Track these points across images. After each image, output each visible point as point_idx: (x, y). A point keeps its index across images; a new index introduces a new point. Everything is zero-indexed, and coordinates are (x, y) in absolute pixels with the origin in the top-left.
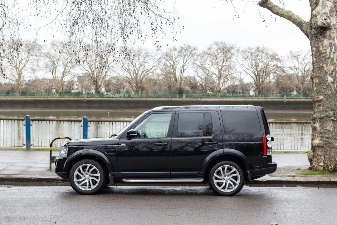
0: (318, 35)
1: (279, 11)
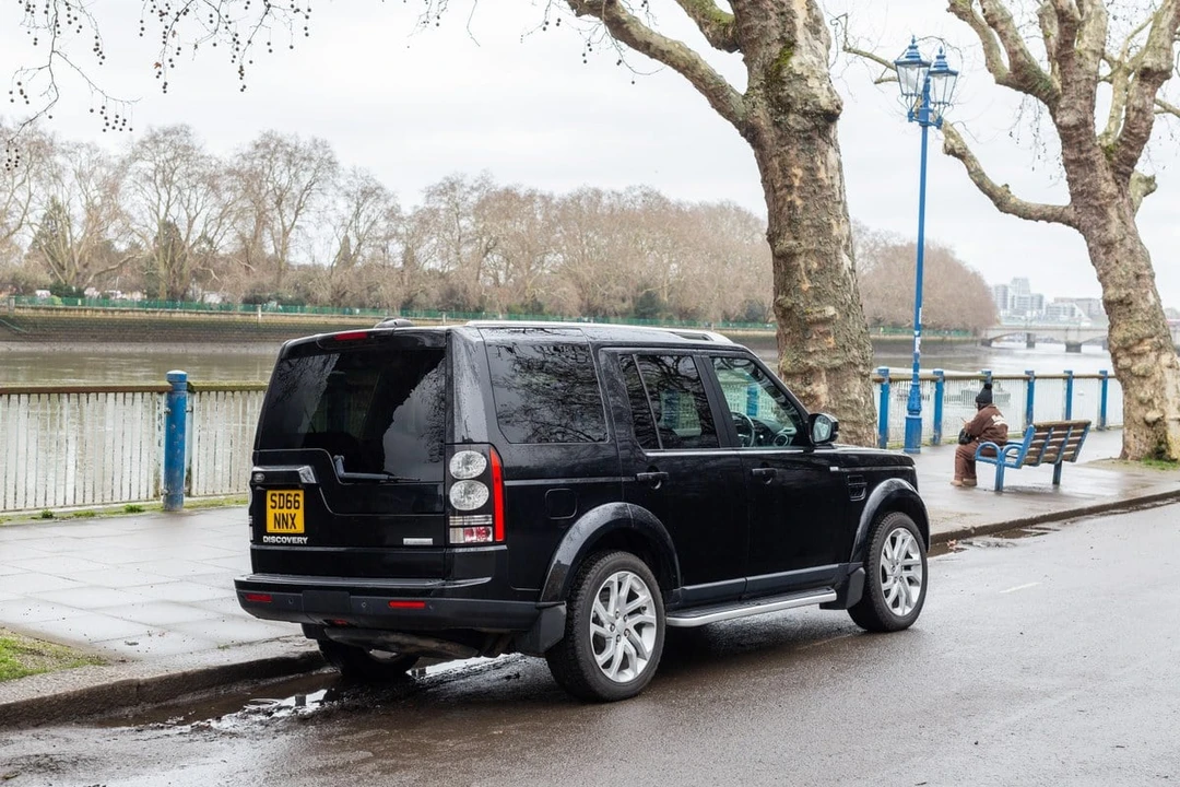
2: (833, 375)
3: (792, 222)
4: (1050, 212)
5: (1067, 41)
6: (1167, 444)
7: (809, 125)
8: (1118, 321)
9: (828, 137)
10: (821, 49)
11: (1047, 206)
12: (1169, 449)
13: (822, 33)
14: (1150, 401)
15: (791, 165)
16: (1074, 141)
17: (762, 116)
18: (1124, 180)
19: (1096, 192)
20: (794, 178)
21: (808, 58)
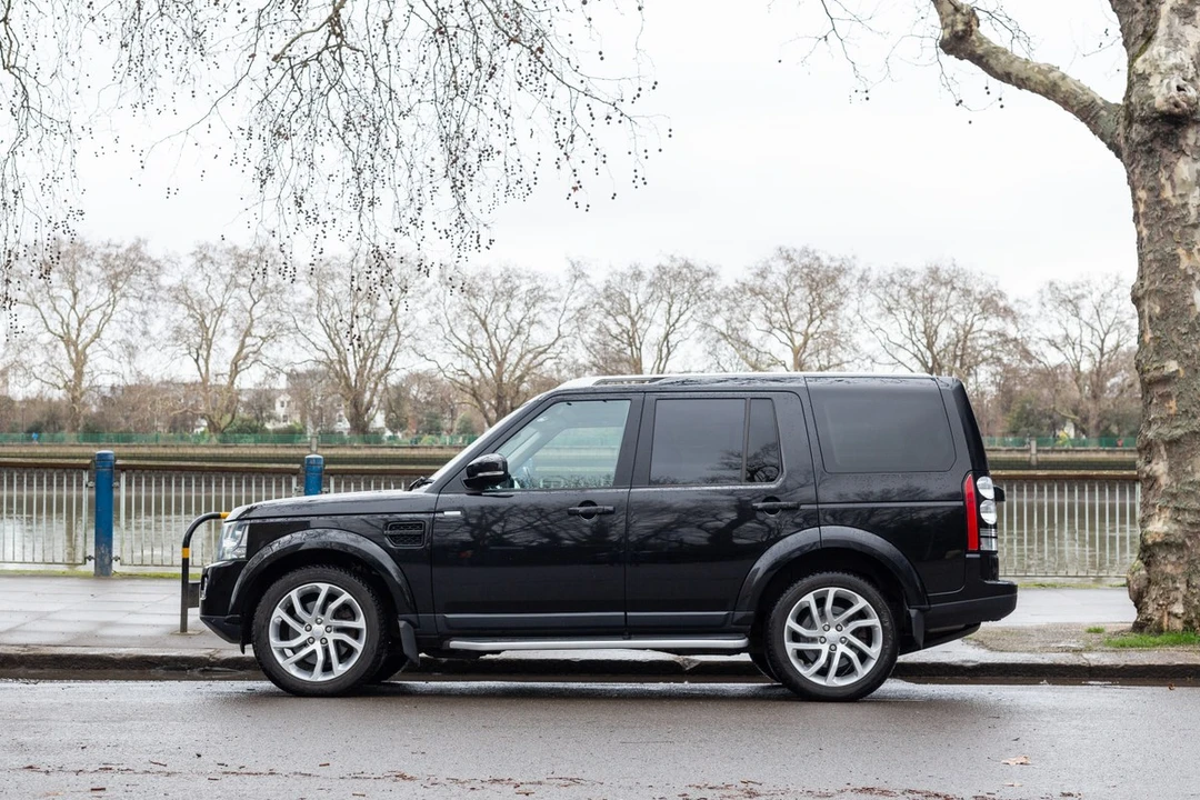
0: (1157, 145)
1: (1015, 69)
2: (1174, 449)
7: (1148, 134)
9: (1176, 144)
17: (1121, 131)
20: (1139, 203)
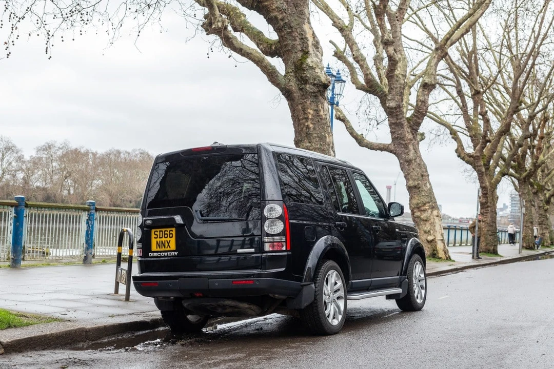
3: (308, 135)
4: (382, 147)
5: (392, 70)
6: (437, 251)
7: (316, 90)
8: (414, 196)
9: (324, 96)
10: (320, 57)
11: (381, 144)
12: (438, 253)
13: (320, 49)
14: (429, 231)
15: (308, 108)
16: (394, 114)
17: (293, 85)
18: (415, 133)
19: (403, 138)
20: (309, 114)
21: (315, 59)
